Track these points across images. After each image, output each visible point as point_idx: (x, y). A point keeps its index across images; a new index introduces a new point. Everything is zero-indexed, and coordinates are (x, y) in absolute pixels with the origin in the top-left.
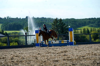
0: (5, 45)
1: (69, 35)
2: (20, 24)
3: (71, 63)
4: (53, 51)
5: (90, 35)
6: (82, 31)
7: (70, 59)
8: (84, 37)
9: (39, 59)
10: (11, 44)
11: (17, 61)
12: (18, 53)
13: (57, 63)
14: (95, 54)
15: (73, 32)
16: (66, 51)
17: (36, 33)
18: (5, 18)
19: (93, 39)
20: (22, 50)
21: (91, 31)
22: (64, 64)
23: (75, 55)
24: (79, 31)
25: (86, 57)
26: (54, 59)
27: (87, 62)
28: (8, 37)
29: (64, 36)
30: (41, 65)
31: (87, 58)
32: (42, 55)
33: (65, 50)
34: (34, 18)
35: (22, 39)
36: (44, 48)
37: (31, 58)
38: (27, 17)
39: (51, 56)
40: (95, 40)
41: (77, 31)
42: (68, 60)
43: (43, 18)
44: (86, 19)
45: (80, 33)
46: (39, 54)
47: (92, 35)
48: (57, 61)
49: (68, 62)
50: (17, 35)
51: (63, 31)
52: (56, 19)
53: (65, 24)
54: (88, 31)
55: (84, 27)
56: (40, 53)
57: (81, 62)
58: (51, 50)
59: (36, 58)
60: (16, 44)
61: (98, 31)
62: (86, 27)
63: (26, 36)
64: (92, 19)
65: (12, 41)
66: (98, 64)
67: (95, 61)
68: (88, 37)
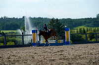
0: (2, 44)
1: (66, 35)
2: (16, 24)
3: (68, 62)
4: (49, 51)
5: (86, 34)
6: (78, 30)
7: (66, 58)
8: (81, 37)
9: (35, 58)
10: (8, 44)
11: (14, 61)
12: (14, 52)
13: (53, 62)
14: (91, 54)
15: (69, 32)
16: (62, 51)
17: (32, 32)
18: (2, 18)
19: (89, 39)
20: (18, 50)
21: (87, 30)
22: (60, 63)
23: (72, 54)
24: (76, 31)
25: (82, 56)
26: (50, 59)
27: (84, 61)
28: (5, 36)
29: (60, 36)
30: (38, 64)
31: (83, 58)
32: (39, 54)
33: (61, 49)
34: (31, 18)
35: (19, 39)
36: (40, 47)
37: (28, 58)
38: (24, 17)
39: (47, 55)
40: (91, 40)
41: (73, 30)
42: (64, 59)
43: (40, 18)
44: (82, 19)
45: (76, 33)
46: (35, 53)
47: (88, 35)
48: (53, 60)
49: (65, 61)
50: (14, 34)
51: (59, 31)
52: (53, 19)
53: (61, 24)
54: (84, 31)
55: (80, 27)
56: (37, 52)
57: (77, 62)
58: (47, 50)
59: (33, 58)
60: (13, 43)
61: (94, 31)
62: (82, 27)
63: (23, 35)
64: (88, 19)
65: (9, 41)
66: (94, 63)
67: (91, 60)
68: (84, 36)
